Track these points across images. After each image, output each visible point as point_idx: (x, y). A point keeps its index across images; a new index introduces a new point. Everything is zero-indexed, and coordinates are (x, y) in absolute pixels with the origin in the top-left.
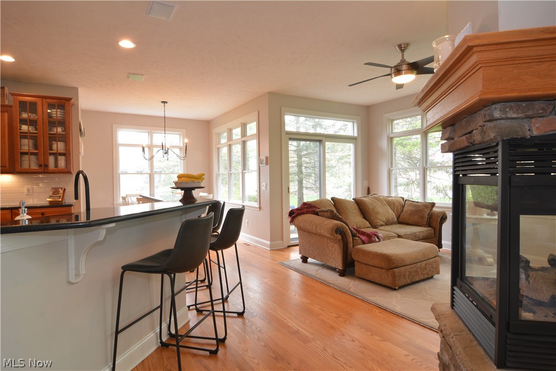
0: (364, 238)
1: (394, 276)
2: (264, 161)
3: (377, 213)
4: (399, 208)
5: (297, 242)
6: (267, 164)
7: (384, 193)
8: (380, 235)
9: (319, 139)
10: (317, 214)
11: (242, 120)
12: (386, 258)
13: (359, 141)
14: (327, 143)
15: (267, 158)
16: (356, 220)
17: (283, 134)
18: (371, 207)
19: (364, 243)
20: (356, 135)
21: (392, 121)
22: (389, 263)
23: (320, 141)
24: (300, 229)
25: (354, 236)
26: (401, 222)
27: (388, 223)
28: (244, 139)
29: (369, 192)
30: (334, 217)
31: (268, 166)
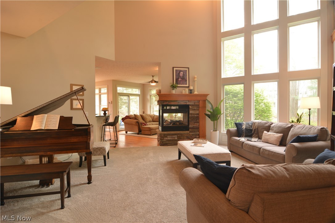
0: (143, 125)
1: (151, 132)
2: (111, 103)
3: (147, 119)
4: (153, 117)
5: (124, 129)
6: (112, 103)
7: (149, 113)
8: (148, 124)
9: (128, 95)
10: (130, 119)
11: (100, 87)
12: (149, 128)
13: (141, 96)
14: (130, 97)
15: (111, 102)
16: (141, 121)
17: (117, 94)
18: (145, 117)
19: (143, 126)
20: (140, 94)
21: (151, 90)
22: (150, 129)
23: (128, 96)
24: (125, 123)
25: (141, 124)
26: (153, 121)
27: (150, 122)
28: (100, 94)
29: (144, 113)
30: (136, 119)
31: (112, 104)
